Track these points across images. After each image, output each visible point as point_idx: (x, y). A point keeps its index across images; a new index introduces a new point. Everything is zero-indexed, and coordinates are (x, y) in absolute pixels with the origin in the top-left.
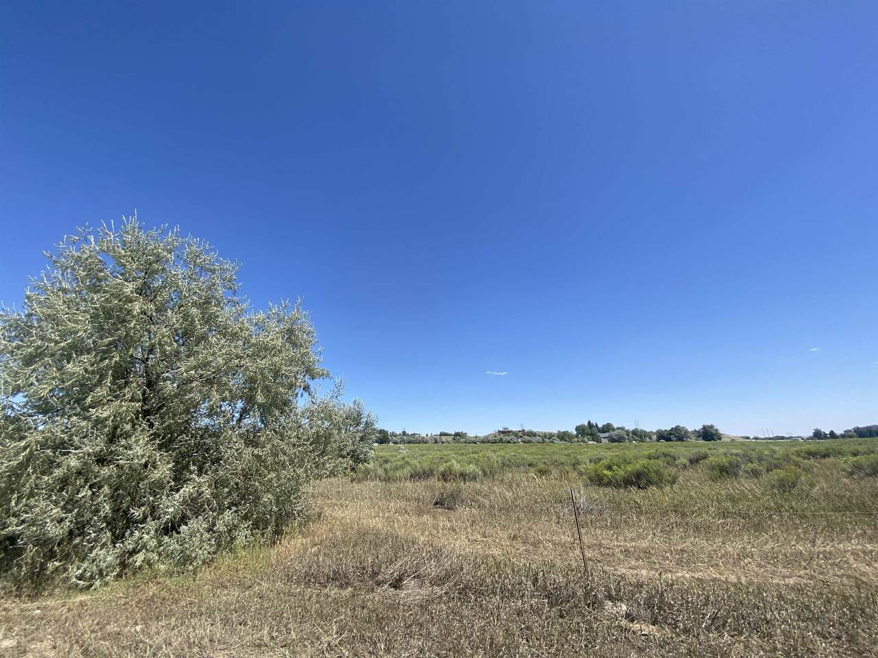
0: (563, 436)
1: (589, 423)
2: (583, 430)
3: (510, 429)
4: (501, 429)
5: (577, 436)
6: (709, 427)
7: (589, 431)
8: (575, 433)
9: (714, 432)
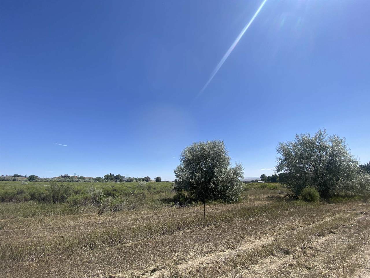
0: (99, 179)
1: (111, 174)
2: (108, 177)
3: (69, 175)
4: (63, 175)
5: (104, 179)
6: (159, 177)
7: (110, 178)
8: (104, 178)
9: (160, 179)
